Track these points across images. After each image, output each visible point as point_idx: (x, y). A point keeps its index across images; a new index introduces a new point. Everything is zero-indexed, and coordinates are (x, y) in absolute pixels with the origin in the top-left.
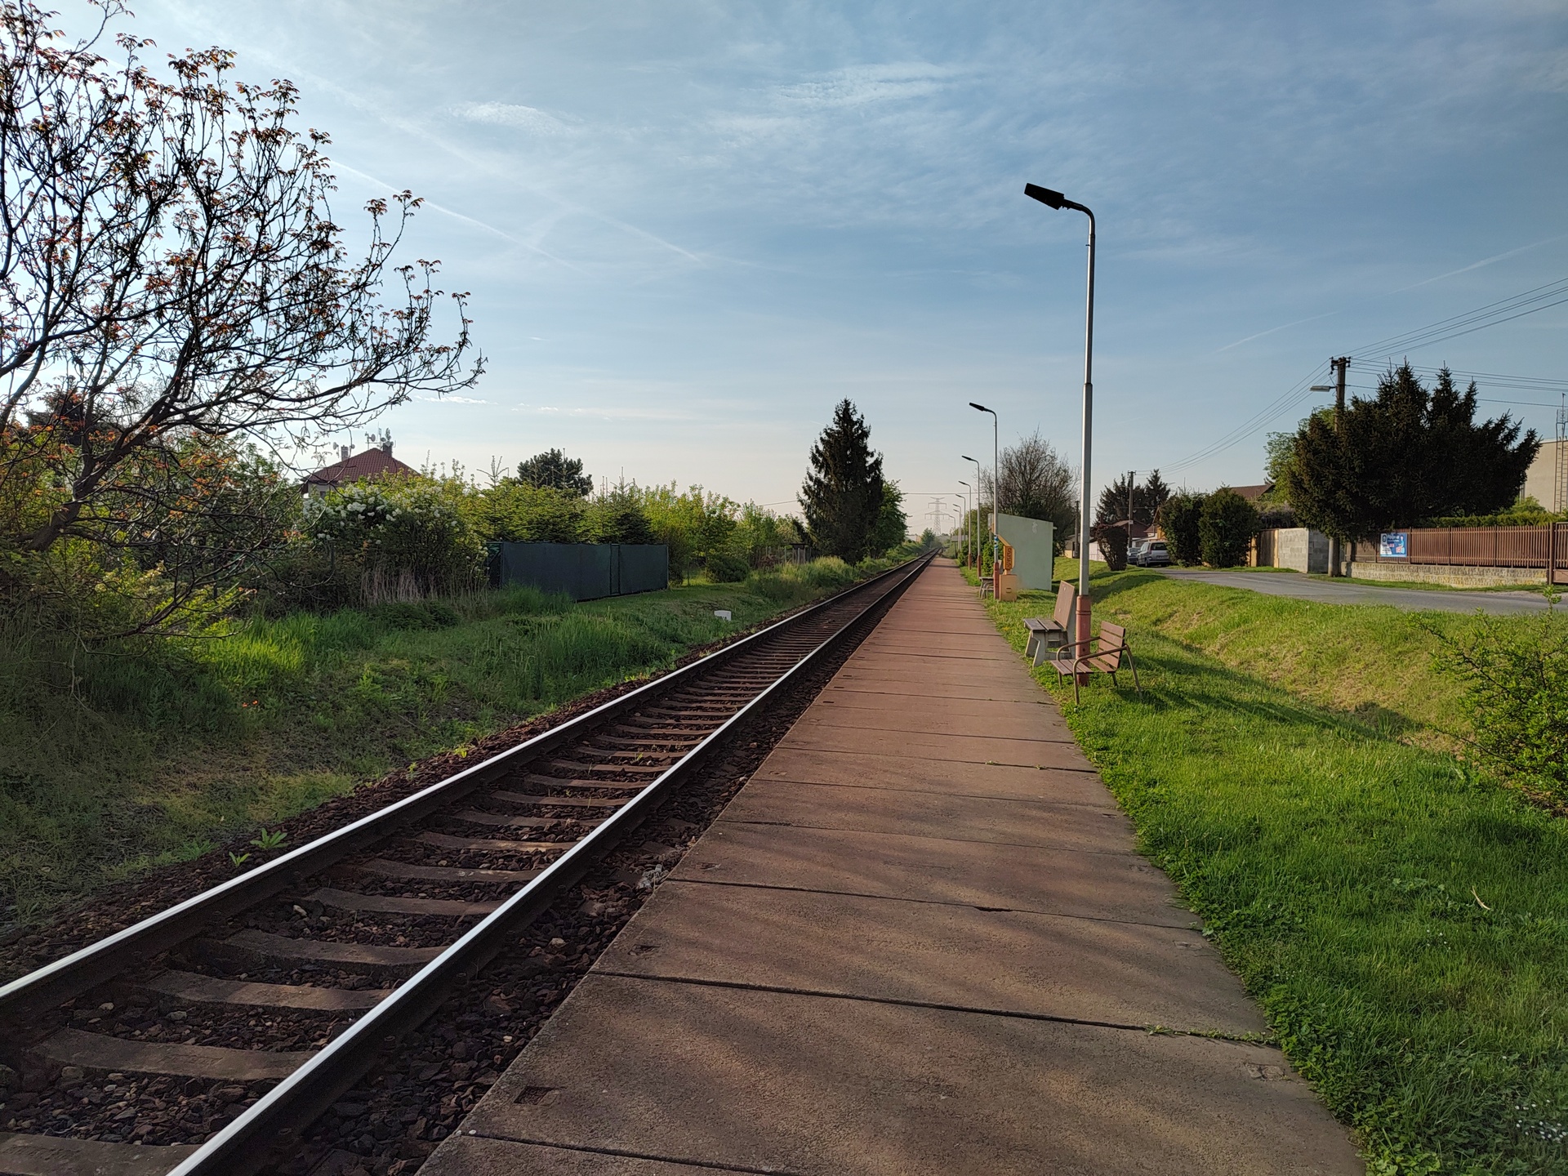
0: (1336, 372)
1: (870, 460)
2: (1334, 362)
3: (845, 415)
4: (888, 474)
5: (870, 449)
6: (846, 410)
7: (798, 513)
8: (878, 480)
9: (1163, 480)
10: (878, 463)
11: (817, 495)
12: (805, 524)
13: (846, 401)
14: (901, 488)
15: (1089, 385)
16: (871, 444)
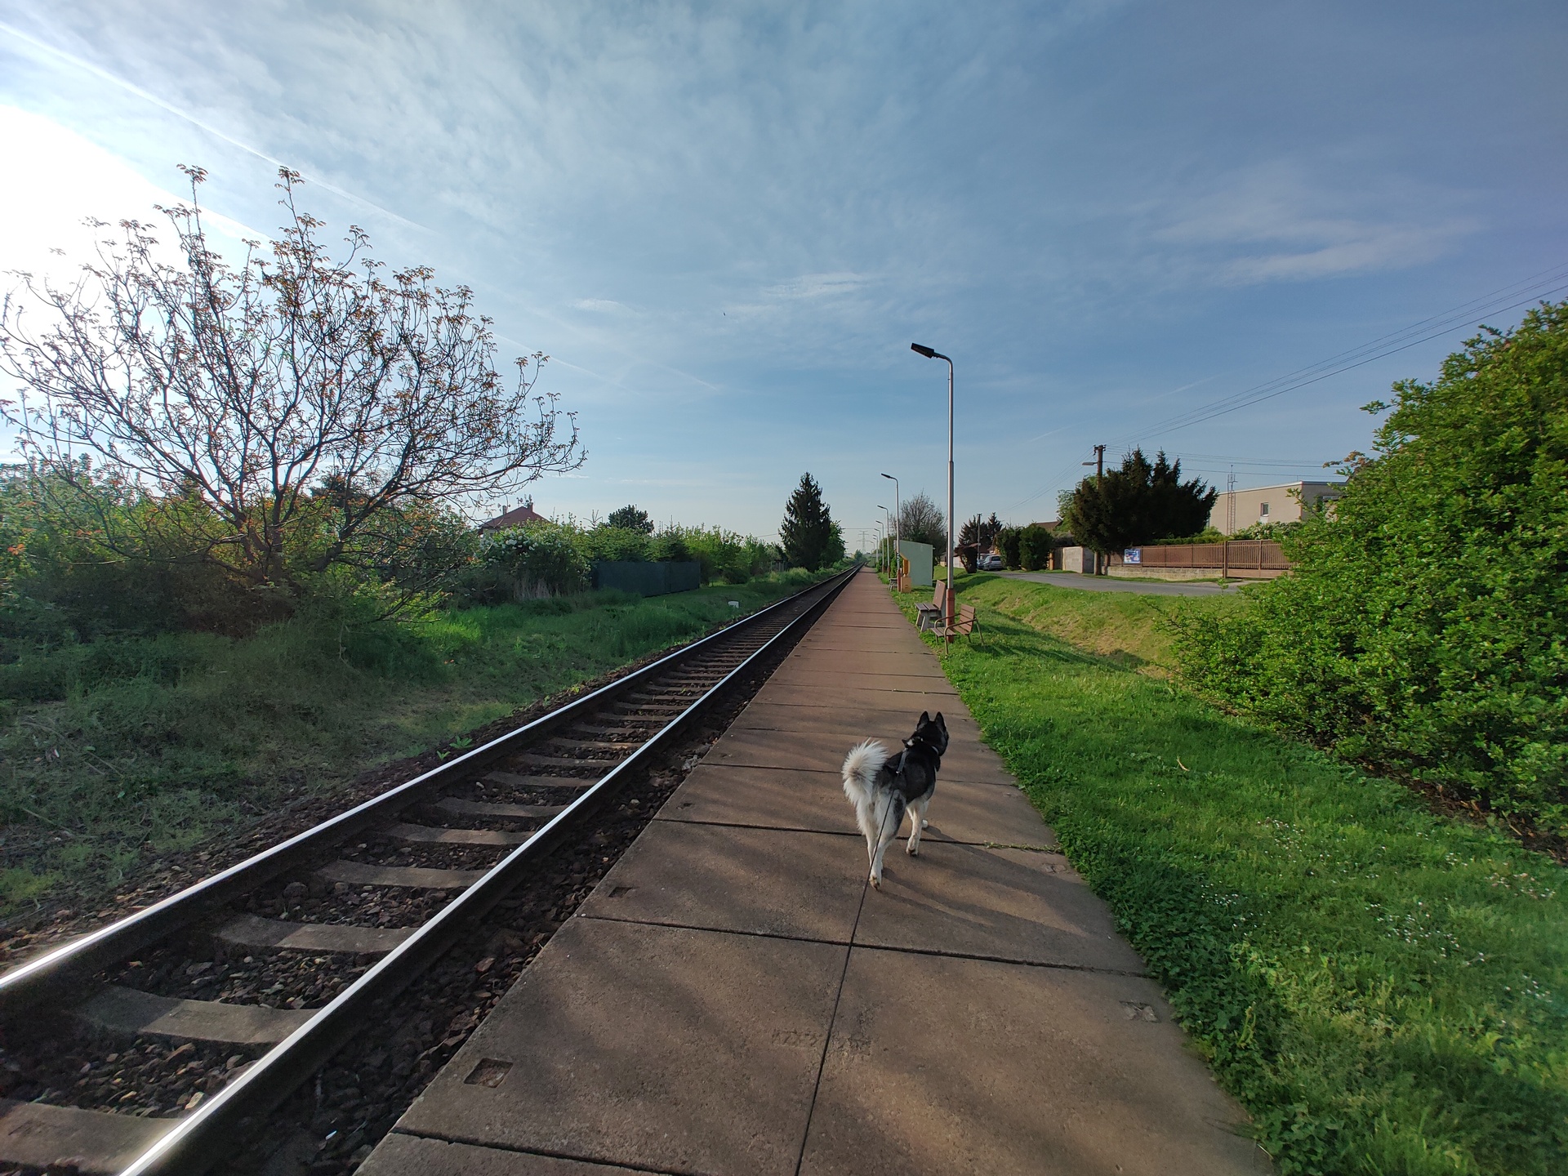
0: (1097, 454)
1: (822, 509)
2: (1096, 448)
3: (807, 483)
4: (833, 517)
5: (822, 502)
6: (807, 479)
7: (779, 541)
8: (827, 521)
9: (998, 519)
10: (827, 510)
11: (790, 530)
12: (784, 548)
14: (841, 525)
15: (952, 462)
16: (823, 499)
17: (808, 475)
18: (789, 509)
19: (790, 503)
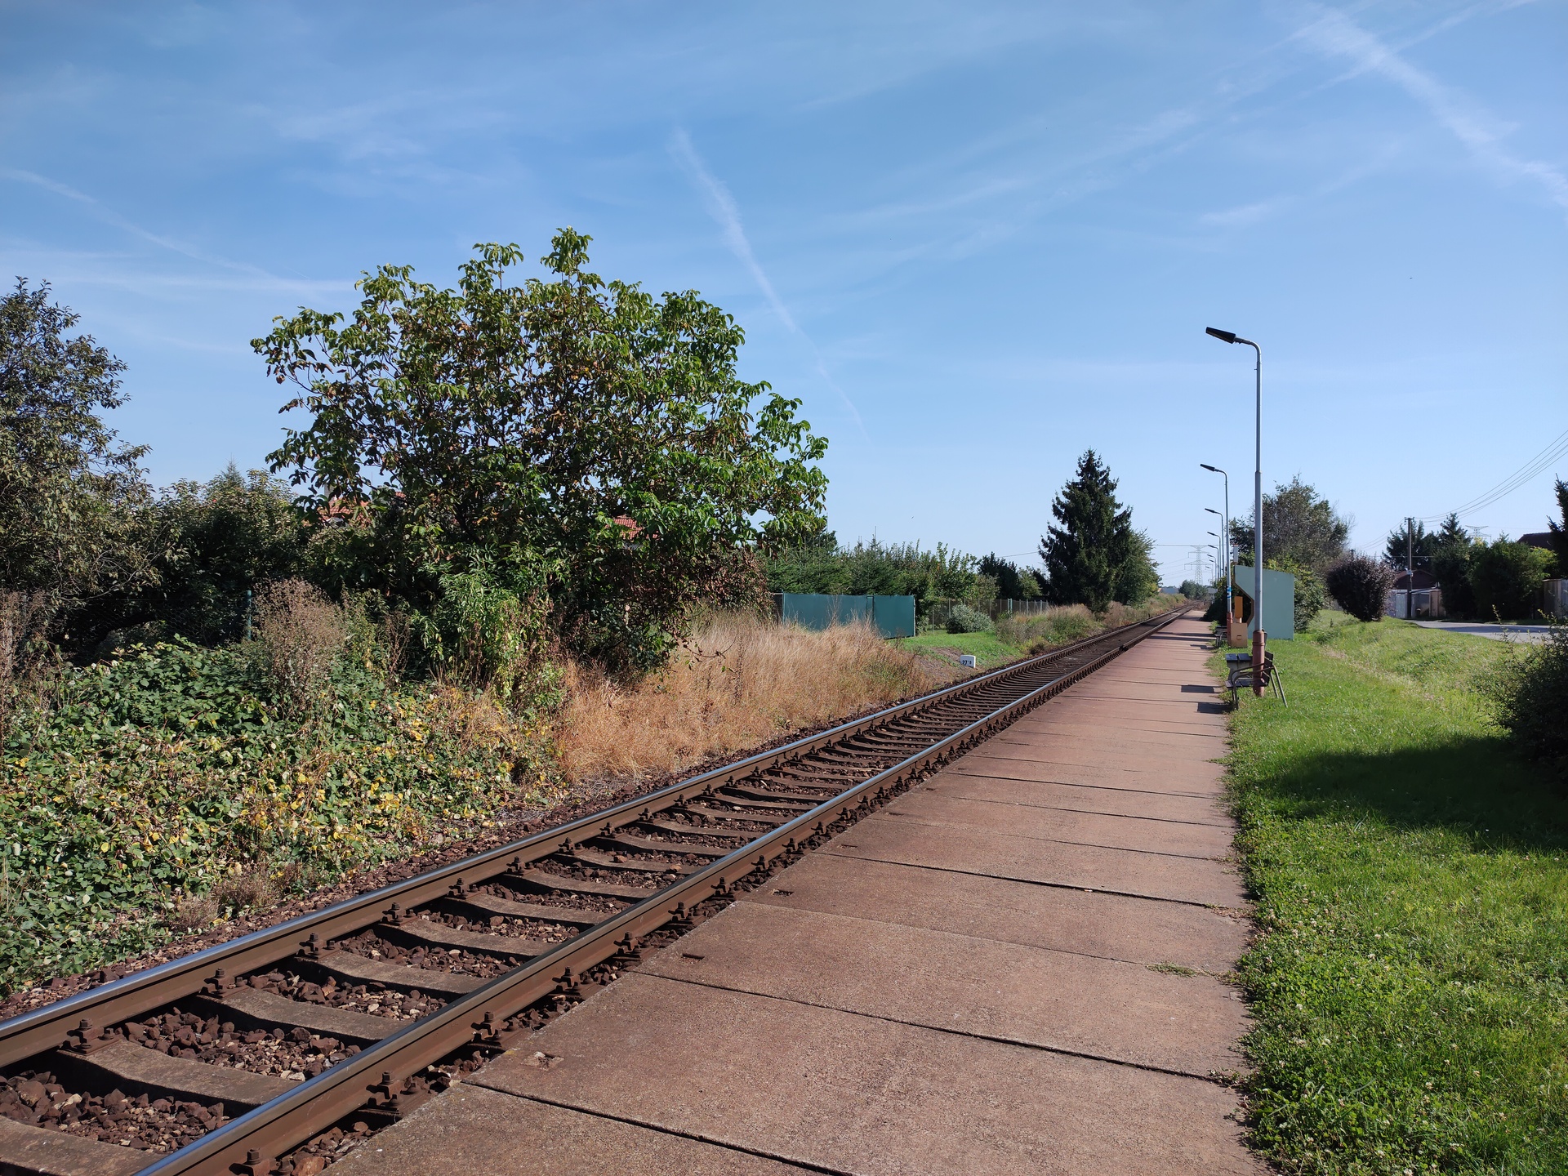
3: (1089, 468)
6: (1090, 460)
7: (1040, 565)
8: (1125, 533)
10: (1126, 516)
11: (1058, 551)
14: (1149, 536)
15: (1258, 473)
17: (1091, 454)
18: (1056, 512)
19: (1059, 502)
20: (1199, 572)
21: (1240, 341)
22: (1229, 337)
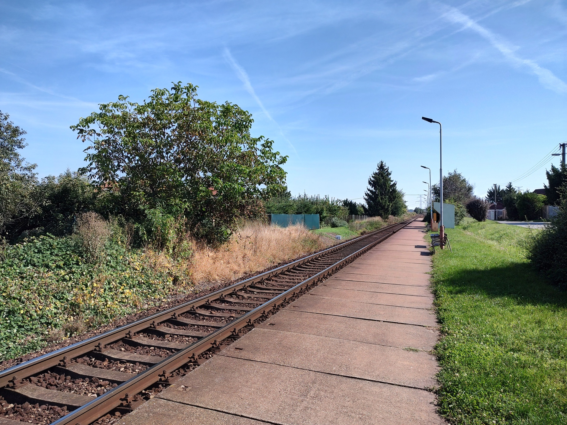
0: (562, 149)
1: (392, 183)
2: (561, 145)
3: (381, 167)
4: (398, 188)
6: (382, 164)
7: (364, 203)
8: (394, 191)
10: (395, 184)
11: (371, 196)
12: (367, 206)
13: (381, 161)
14: (403, 191)
15: (441, 169)
16: (392, 177)
17: (382, 162)
18: (370, 183)
19: (371, 180)
20: (421, 204)
21: (434, 122)
22: (430, 121)
